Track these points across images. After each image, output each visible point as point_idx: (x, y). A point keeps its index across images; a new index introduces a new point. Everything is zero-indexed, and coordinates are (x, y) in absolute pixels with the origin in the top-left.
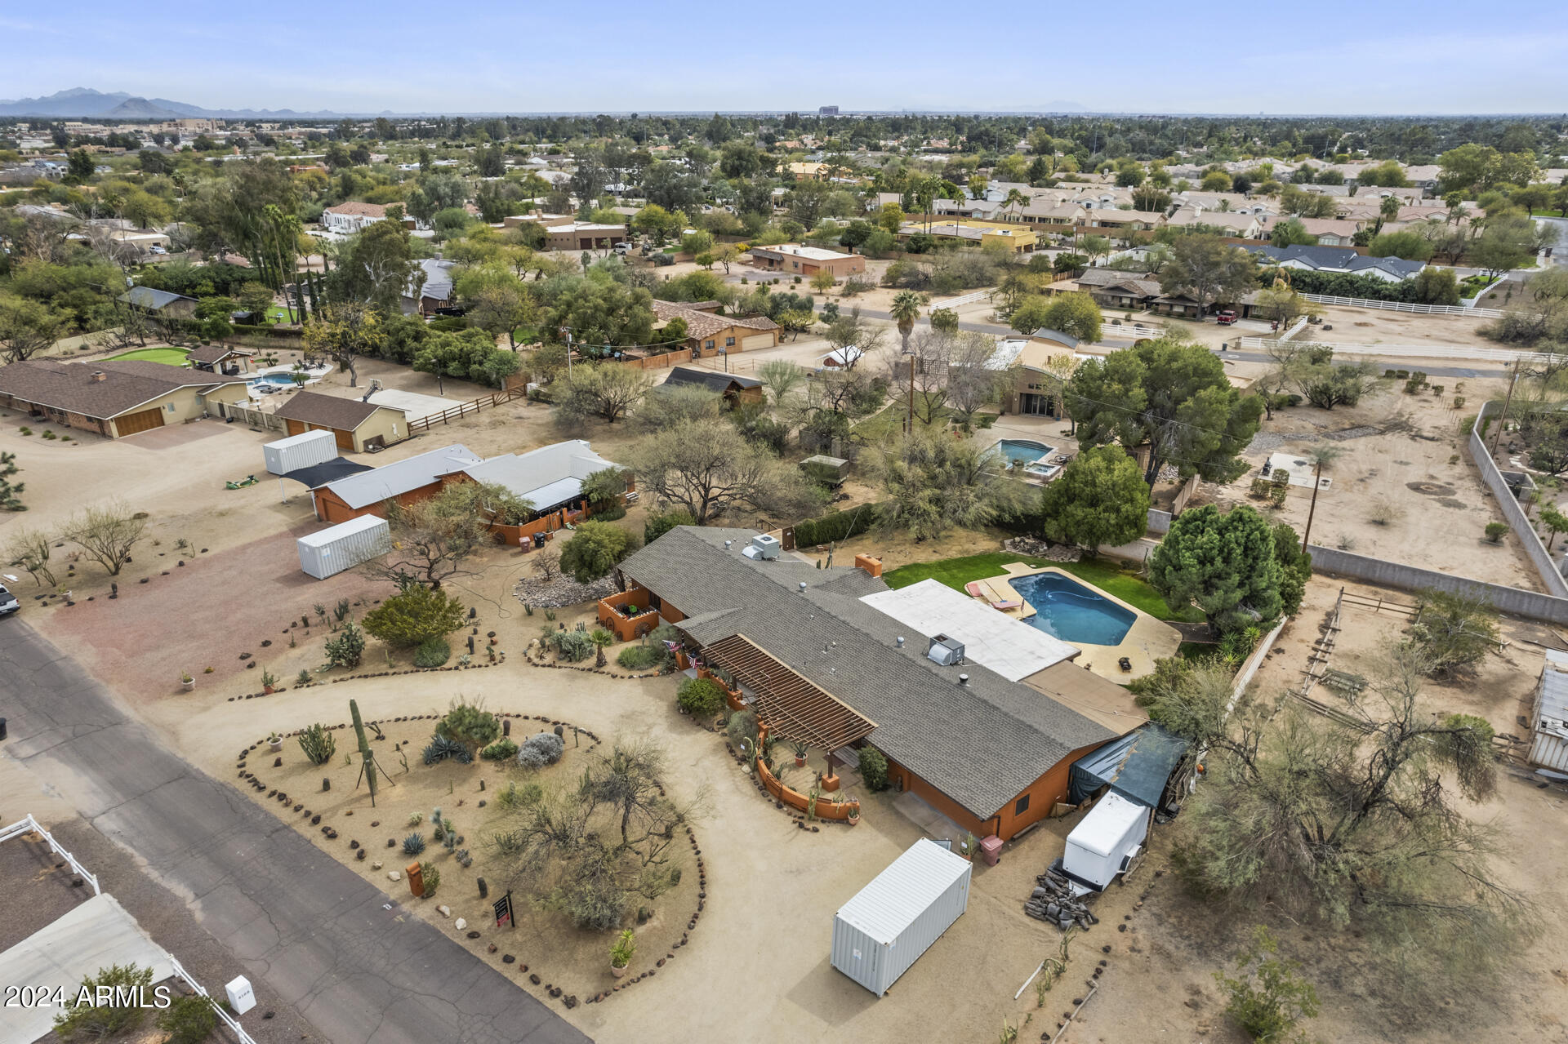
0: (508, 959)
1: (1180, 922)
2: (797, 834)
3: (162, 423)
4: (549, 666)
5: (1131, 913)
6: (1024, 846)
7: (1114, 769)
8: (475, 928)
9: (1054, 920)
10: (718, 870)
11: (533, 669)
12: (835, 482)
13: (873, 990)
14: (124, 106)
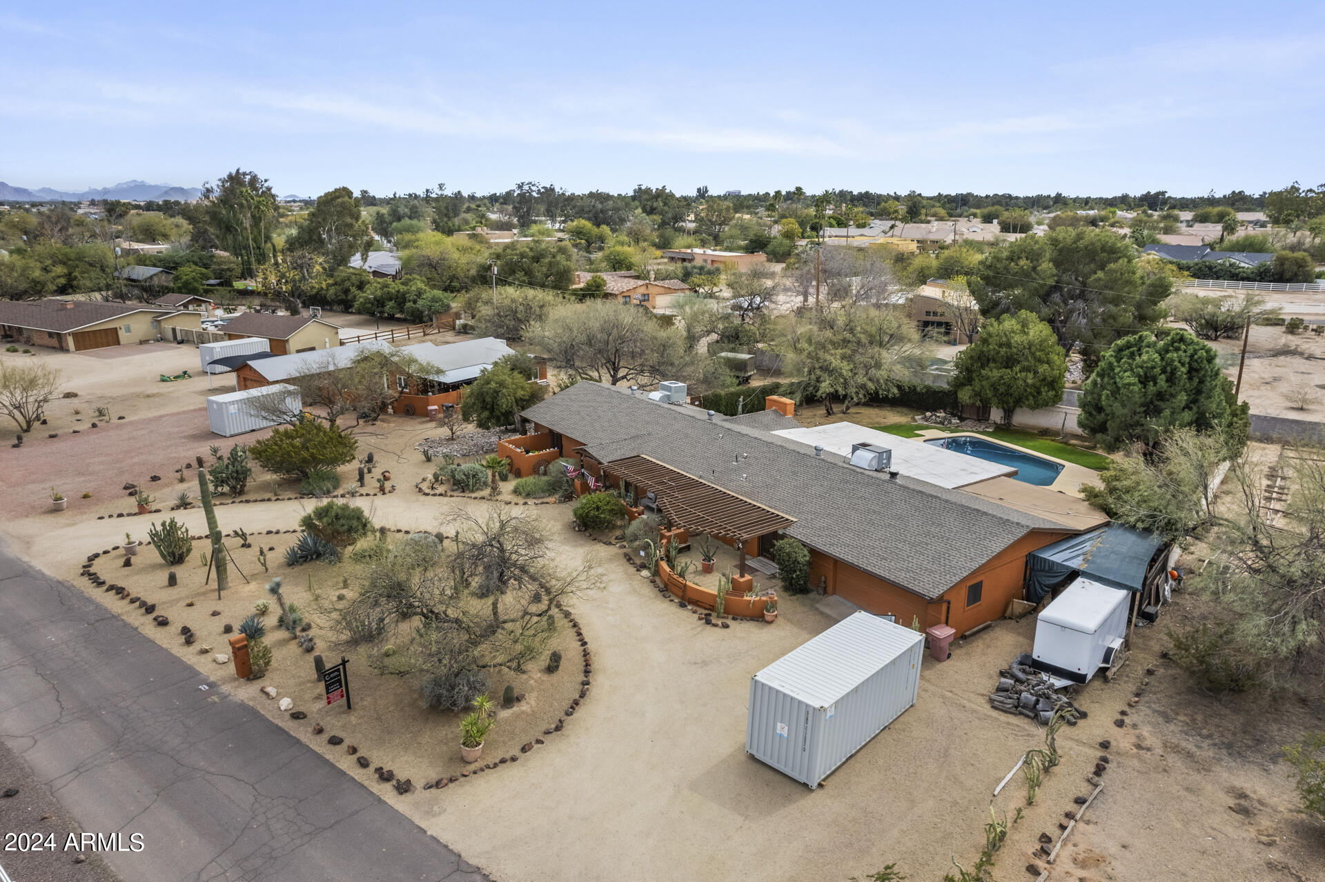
0: (335, 741)
1: (1194, 720)
2: (703, 630)
3: (118, 343)
4: (441, 495)
5: (1126, 709)
6: (978, 645)
7: (1081, 558)
8: (302, 709)
9: (1032, 713)
10: (606, 658)
11: (423, 498)
12: (742, 374)
13: (803, 779)
14: (166, 193)
